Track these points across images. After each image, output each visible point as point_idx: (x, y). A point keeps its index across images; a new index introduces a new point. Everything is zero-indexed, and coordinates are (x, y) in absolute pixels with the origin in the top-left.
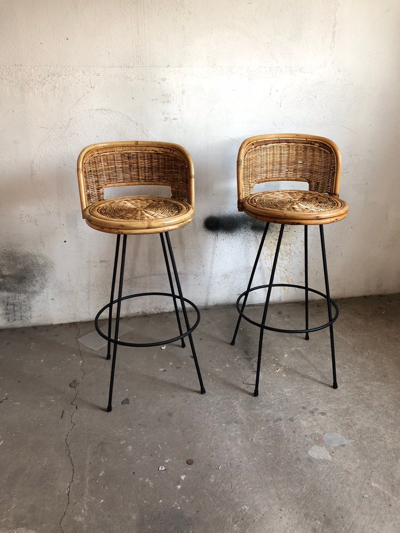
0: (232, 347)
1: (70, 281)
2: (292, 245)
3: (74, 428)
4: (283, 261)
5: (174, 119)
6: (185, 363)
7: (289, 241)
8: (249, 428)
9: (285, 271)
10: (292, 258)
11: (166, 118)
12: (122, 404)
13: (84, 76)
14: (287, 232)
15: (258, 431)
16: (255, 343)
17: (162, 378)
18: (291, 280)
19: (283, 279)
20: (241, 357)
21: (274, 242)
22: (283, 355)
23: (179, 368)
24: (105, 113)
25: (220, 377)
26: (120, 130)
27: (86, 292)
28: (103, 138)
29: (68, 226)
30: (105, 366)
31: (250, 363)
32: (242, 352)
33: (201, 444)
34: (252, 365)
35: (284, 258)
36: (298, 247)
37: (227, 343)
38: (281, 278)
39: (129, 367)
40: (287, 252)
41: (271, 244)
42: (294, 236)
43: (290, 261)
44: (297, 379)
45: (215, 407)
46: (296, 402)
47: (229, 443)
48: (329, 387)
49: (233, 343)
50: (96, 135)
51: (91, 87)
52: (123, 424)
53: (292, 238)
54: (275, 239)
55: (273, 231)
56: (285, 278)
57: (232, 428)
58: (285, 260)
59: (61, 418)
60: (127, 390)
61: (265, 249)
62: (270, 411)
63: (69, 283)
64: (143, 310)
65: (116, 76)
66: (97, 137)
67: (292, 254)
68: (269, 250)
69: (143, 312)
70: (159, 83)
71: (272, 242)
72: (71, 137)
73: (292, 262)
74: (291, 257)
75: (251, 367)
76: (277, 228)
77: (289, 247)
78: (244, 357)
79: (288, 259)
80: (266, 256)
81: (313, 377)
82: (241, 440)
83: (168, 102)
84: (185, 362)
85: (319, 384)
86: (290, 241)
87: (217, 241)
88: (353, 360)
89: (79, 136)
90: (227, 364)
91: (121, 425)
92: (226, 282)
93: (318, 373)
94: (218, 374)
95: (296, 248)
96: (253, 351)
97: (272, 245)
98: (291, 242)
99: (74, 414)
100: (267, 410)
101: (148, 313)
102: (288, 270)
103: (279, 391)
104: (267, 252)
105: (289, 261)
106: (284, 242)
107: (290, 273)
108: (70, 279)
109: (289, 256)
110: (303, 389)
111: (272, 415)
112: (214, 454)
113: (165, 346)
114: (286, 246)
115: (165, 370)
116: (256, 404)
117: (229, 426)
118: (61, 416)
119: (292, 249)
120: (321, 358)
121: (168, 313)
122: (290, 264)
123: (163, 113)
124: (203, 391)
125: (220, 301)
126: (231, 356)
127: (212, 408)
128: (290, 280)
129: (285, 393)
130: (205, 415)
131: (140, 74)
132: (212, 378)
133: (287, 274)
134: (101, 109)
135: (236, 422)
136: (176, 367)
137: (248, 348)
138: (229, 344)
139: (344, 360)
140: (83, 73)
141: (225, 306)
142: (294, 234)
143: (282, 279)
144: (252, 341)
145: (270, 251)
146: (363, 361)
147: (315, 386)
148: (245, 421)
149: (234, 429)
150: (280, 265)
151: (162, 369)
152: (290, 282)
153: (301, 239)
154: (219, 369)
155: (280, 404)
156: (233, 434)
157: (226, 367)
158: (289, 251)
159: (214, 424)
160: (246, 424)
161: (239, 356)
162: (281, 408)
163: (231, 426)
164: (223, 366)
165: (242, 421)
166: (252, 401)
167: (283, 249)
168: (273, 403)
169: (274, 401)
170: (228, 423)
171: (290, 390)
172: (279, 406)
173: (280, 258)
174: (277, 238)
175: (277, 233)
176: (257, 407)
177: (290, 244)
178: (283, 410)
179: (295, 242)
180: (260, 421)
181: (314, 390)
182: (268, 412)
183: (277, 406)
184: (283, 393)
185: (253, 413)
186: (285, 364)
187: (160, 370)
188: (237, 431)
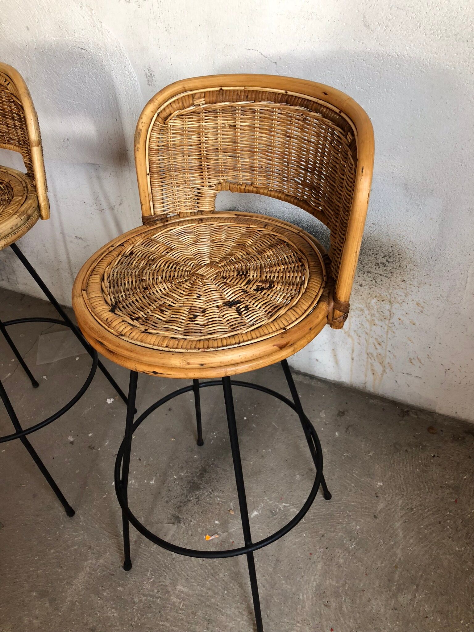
0: (196, 448)
2: (396, 305)
4: (374, 328)
6: (107, 443)
7: (388, 295)
8: (57, 625)
9: (378, 346)
10: (393, 328)
14: (386, 277)
17: (56, 455)
18: (388, 363)
19: (372, 356)
20: (187, 476)
21: (357, 288)
23: (92, 448)
31: (187, 496)
32: (198, 468)
34: (185, 502)
35: (377, 322)
36: (408, 312)
38: (368, 354)
39: (43, 412)
40: (382, 314)
42: (401, 289)
43: (388, 332)
44: (221, 575)
45: (57, 552)
53: (395, 292)
56: (377, 356)
57: (36, 608)
58: (380, 327)
62: (115, 614)
67: (395, 320)
73: (393, 334)
74: (390, 325)
75: (182, 504)
77: (388, 307)
78: (190, 479)
79: (386, 327)
86: (392, 296)
88: (360, 597)
90: (154, 479)
93: (267, 586)
95: (404, 313)
98: (393, 299)
100: (113, 608)
102: (383, 345)
103: (168, 582)
105: (386, 330)
106: (378, 295)
107: (388, 353)
109: (387, 322)
110: (208, 603)
111: (109, 624)
113: (113, 400)
114: (382, 303)
116: (111, 585)
117: (38, 601)
119: (393, 310)
120: (308, 553)
122: (389, 336)
126: (176, 465)
127: (52, 551)
128: (386, 362)
129: (172, 593)
130: (32, 558)
133: (380, 351)
135: (53, 600)
136: (90, 444)
137: (215, 463)
139: (344, 585)
142: (401, 286)
143: (370, 355)
146: (382, 611)
147: (233, 610)
148: (64, 607)
149: (37, 612)
150: (368, 332)
151: (73, 438)
152: (387, 366)
153: (417, 299)
154: (135, 482)
155: (141, 611)
156: (27, 620)
157: (148, 483)
158: (387, 314)
159: (25, 582)
160: (60, 614)
161: (187, 472)
162: (136, 620)
163: (40, 603)
164: (145, 480)
165: (61, 606)
166: (113, 575)
167: (376, 307)
168: (136, 600)
169: (140, 599)
170: (43, 594)
171: (188, 590)
172: (137, 614)
173: (367, 320)
174: (364, 282)
175: (364, 274)
176: (107, 591)
177: (390, 302)
178: (134, 627)
179: (401, 301)
180: (83, 623)
181: (223, 618)
182: (110, 615)
183: (134, 610)
184: (170, 589)
185: (90, 599)
186: (236, 529)
187: (69, 438)
188: (37, 618)
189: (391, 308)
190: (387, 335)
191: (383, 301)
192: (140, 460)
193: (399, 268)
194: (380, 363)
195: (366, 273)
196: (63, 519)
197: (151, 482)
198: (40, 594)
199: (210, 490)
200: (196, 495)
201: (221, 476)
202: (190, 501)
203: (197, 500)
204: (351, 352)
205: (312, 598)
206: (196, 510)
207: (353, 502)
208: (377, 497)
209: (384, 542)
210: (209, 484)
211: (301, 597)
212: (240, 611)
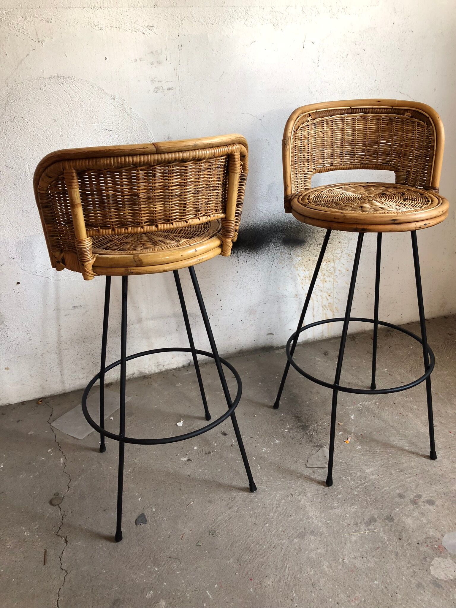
0: (276, 411)
1: (31, 340)
2: (337, 262)
3: (67, 579)
4: (325, 283)
5: (169, 89)
6: (215, 444)
7: (332, 256)
8: (334, 541)
9: (328, 297)
10: (337, 279)
11: (158, 88)
12: (136, 525)
13: (25, 23)
15: (349, 544)
16: (306, 402)
17: (189, 474)
18: (336, 307)
19: (326, 307)
20: (292, 426)
21: (314, 259)
22: (349, 415)
23: (209, 453)
24: (64, 82)
25: (271, 462)
26: (89, 108)
27: (57, 353)
28: (65, 122)
29: (20, 260)
30: (99, 463)
31: (307, 434)
32: (292, 418)
33: (271, 580)
34: (310, 437)
35: (327, 279)
36: (344, 263)
37: (267, 406)
38: (323, 307)
39: (135, 461)
40: (330, 271)
41: (309, 262)
42: (339, 249)
43: (333, 283)
44: (378, 451)
45: (275, 512)
46: (387, 488)
47: (311, 571)
48: (424, 459)
49: (276, 406)
50: (52, 118)
51: (39, 42)
52: (144, 561)
53: (336, 251)
54: (314, 255)
55: (312, 244)
56: (328, 305)
57: (309, 545)
58: (328, 282)
59: (44, 564)
60: (139, 499)
61: (302, 270)
62: (356, 507)
63: (30, 342)
64: (140, 370)
65: (76, 23)
66: (55, 120)
67: (337, 273)
68: (306, 270)
69: (141, 373)
70: (144, 34)
71: (311, 259)
72: (13, 122)
73: (337, 283)
74: (335, 278)
75: (310, 439)
76: (316, 239)
77: (332, 265)
78: (296, 426)
79: (332, 280)
80: (304, 278)
81: (398, 445)
82: (327, 563)
83: (159, 63)
84: (216, 442)
85: (410, 455)
86: (334, 256)
87: (238, 264)
88: (441, 413)
89: (26, 120)
90: (275, 439)
91: (141, 563)
92: (251, 319)
93: (403, 438)
94: (266, 456)
95: (342, 265)
96: (306, 414)
97: (311, 264)
98: (335, 258)
99: (64, 554)
100: (350, 506)
101: (148, 372)
102: (332, 295)
103: (359, 474)
104: (305, 273)
105: (332, 283)
106: (327, 258)
107: (335, 299)
108: (30, 337)
109: (332, 276)
110: (390, 465)
111: (360, 514)
112: (295, 595)
113: (182, 422)
114: (329, 263)
115: (189, 460)
116: (333, 499)
117: (304, 541)
118: (43, 560)
119: (336, 266)
120: (399, 414)
121: (175, 369)
122: (334, 286)
123: (152, 81)
124: (252, 488)
125: (245, 345)
126: (278, 426)
127: (272, 514)
128: (334, 308)
129: (368, 476)
130: (264, 527)
131: (114, 18)
132: (260, 465)
133: (330, 300)
134: (58, 77)
135: (312, 533)
136: (204, 452)
137: (297, 410)
138: (270, 407)
140: (23, 19)
141: (251, 352)
142: (339, 247)
143: (324, 308)
144: (300, 399)
145: (308, 272)
147: (404, 458)
148: (324, 529)
149: (312, 546)
150: (322, 289)
151: (185, 457)
152: (335, 310)
153: (348, 252)
154: (267, 449)
155: (366, 494)
156: (314, 554)
157: (276, 443)
158: (332, 270)
159: (281, 541)
160: (327, 534)
161: (289, 424)
162: (370, 500)
163: (307, 541)
164: (271, 443)
165: (321, 531)
166: (326, 494)
167: (325, 268)
168: (356, 493)
169: (357, 491)
170: (302, 536)
171: (373, 469)
172: (366, 498)
173: (321, 280)
174: (317, 253)
175: (317, 247)
176: (334, 503)
177: (333, 261)
178: (373, 503)
179: (340, 257)
180: (346, 526)
181: (406, 465)
182: (353, 510)
183: (362, 497)
184: (365, 475)
185: (332, 514)
186: (354, 429)
187: (182, 459)
188: (317, 548)
189: (334, 265)
190: (333, 286)
191: (329, 262)
192: (251, 437)
193: (337, 234)
194: (331, 310)
195: (318, 245)
196: (251, 497)
197: (276, 442)
198: (299, 537)
199: (315, 423)
200: (311, 430)
201: (310, 414)
202: (312, 434)
203: (315, 431)
204: (312, 311)
205: (426, 428)
206: (322, 436)
207: (386, 383)
208: (392, 375)
209: (420, 389)
210: (310, 421)
211: (422, 431)
212: (408, 456)
